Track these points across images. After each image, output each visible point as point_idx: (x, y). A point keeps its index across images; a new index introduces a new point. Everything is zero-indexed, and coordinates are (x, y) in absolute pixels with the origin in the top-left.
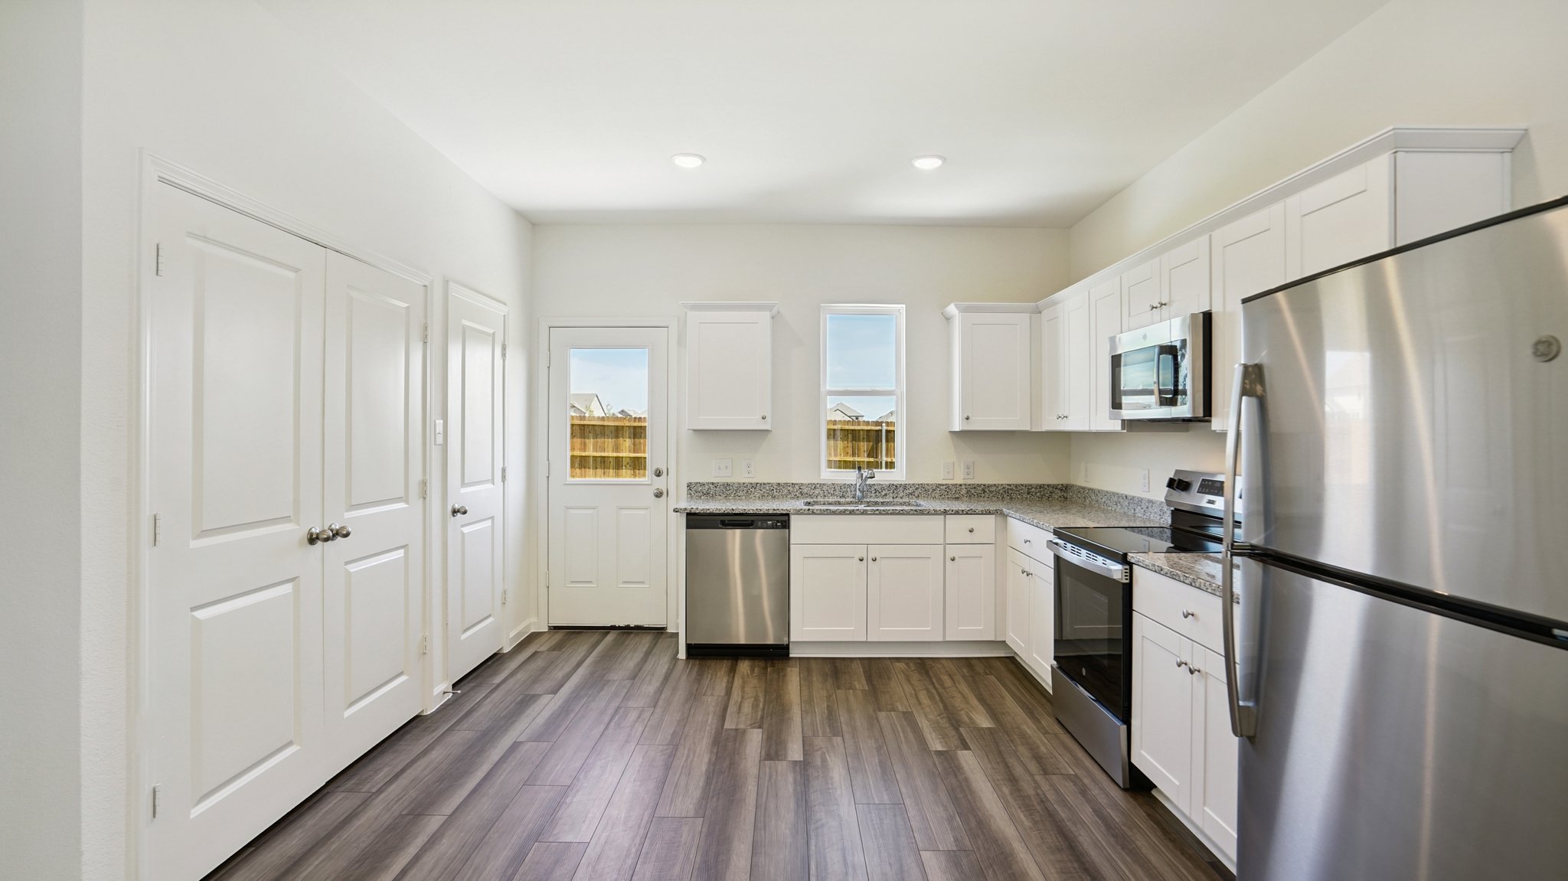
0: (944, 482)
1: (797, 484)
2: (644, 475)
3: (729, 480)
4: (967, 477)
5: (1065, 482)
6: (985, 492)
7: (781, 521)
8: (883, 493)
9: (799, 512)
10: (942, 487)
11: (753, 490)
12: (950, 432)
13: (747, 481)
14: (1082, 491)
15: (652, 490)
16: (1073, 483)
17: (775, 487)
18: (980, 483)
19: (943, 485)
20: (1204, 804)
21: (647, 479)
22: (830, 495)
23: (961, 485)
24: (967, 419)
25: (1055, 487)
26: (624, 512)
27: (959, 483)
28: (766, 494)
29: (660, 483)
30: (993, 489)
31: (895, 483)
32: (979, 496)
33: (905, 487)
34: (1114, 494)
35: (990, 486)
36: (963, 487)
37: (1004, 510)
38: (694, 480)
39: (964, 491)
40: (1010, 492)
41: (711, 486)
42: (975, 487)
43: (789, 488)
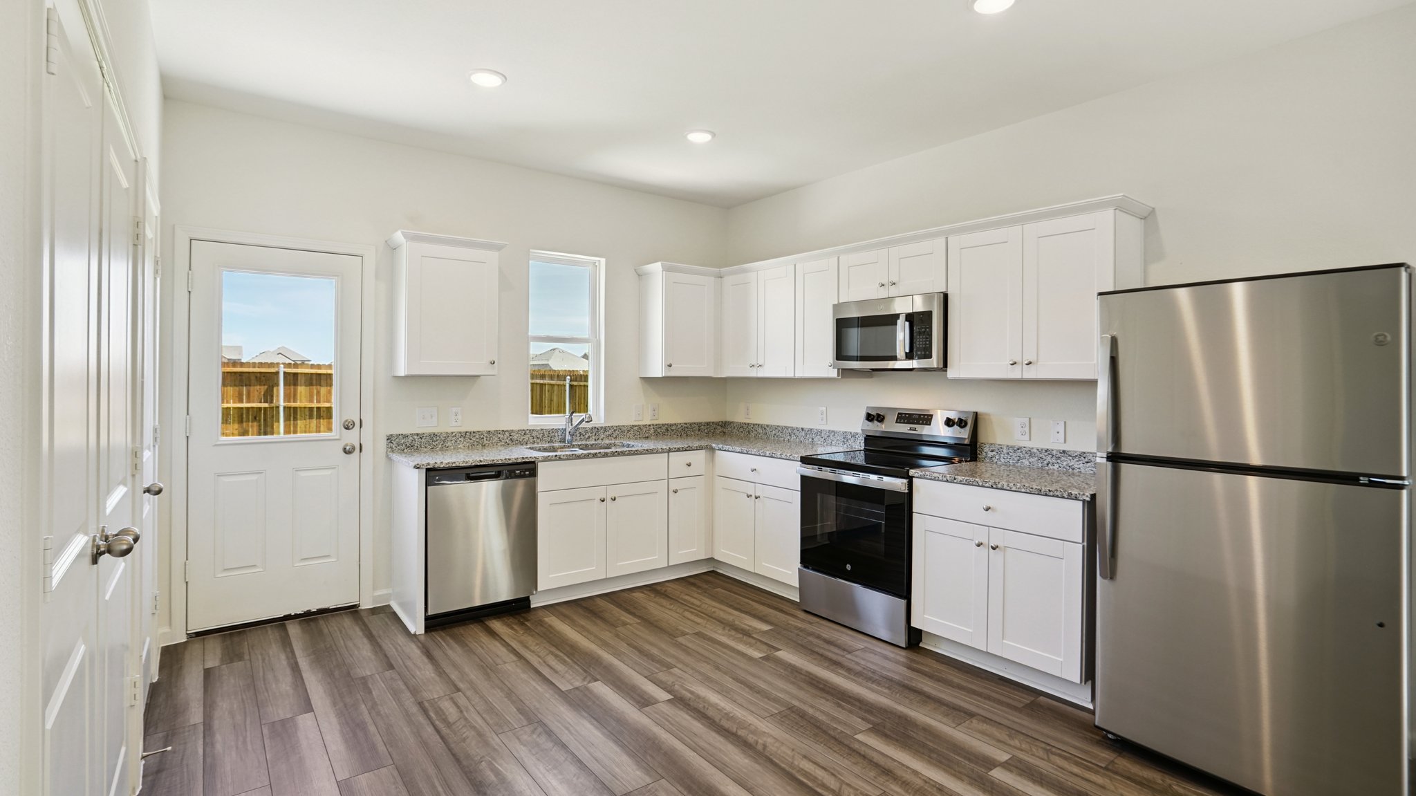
0: (637, 423)
1: (507, 431)
2: (330, 429)
3: (436, 430)
4: (654, 418)
5: (724, 419)
6: (668, 430)
7: (528, 470)
8: (587, 437)
9: (546, 459)
10: (635, 428)
11: (462, 439)
12: (641, 378)
13: (456, 430)
14: (745, 426)
15: (340, 446)
16: (731, 420)
17: (486, 435)
18: (664, 423)
19: (636, 426)
20: (1003, 639)
21: (333, 434)
22: (539, 441)
23: (650, 425)
24: (670, 366)
25: (717, 424)
26: (302, 474)
27: (648, 423)
28: (475, 443)
29: (351, 438)
30: (674, 428)
31: (597, 426)
32: (663, 434)
33: (605, 429)
34: (787, 428)
35: (671, 425)
36: (652, 427)
37: (714, 445)
38: (395, 432)
39: (652, 431)
40: (686, 429)
41: (415, 437)
42: (660, 426)
43: (499, 436)
